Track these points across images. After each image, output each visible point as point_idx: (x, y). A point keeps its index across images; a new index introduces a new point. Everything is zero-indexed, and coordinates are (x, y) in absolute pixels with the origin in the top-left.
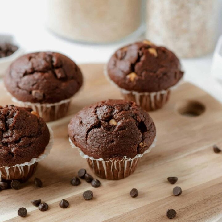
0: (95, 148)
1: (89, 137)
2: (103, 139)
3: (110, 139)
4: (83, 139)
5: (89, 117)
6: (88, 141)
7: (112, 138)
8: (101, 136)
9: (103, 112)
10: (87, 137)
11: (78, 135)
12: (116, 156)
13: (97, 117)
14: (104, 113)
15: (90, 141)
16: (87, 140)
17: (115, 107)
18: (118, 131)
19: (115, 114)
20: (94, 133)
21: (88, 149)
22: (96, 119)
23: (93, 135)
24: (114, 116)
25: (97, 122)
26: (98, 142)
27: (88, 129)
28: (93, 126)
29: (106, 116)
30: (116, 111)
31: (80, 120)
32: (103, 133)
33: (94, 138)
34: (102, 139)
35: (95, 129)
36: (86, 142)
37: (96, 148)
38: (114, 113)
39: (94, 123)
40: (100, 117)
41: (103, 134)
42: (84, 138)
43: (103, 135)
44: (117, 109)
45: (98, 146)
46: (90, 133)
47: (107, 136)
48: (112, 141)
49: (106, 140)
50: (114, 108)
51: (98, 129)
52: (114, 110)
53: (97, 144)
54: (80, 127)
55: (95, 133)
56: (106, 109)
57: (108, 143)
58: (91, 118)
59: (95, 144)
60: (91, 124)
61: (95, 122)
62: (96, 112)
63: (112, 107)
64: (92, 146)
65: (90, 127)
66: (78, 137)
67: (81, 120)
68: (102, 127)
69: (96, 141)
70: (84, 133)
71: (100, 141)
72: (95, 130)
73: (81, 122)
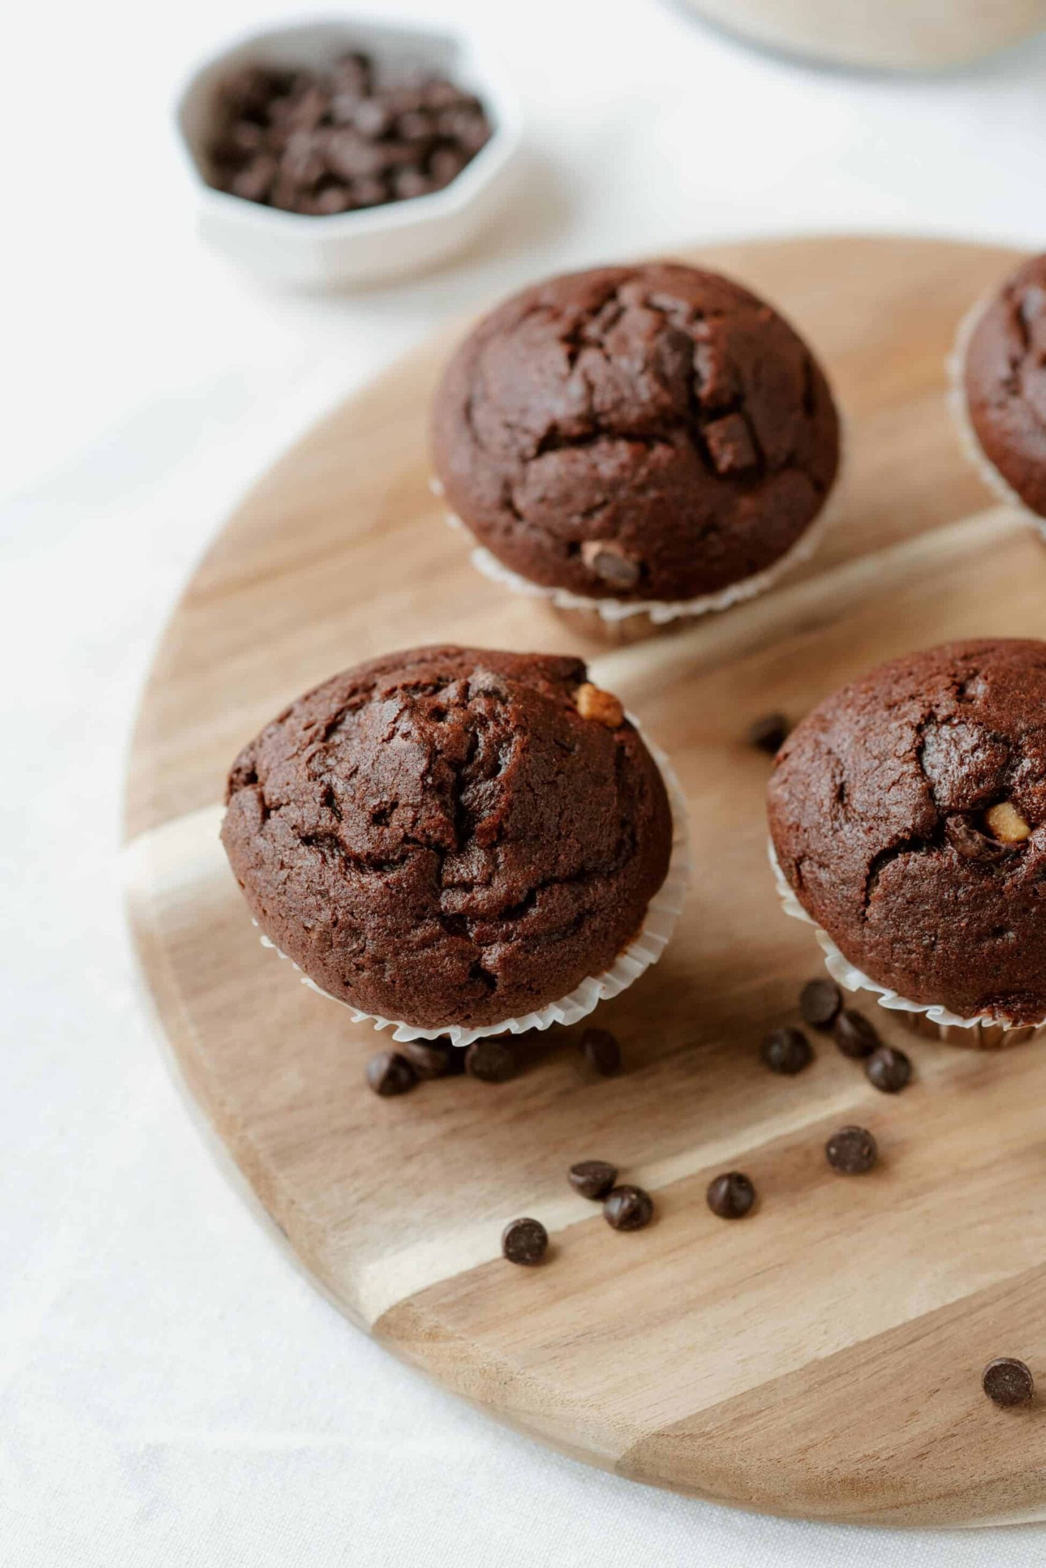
0: (910, 952)
1: (878, 890)
2: (956, 913)
3: (991, 916)
4: (845, 893)
5: (887, 782)
6: (874, 912)
7: (1000, 914)
8: (941, 900)
9: (962, 763)
10: (867, 890)
11: (822, 865)
12: (1014, 1001)
13: (929, 792)
14: (965, 770)
15: (886, 918)
16: (867, 903)
17: (1025, 739)
18: (1037, 881)
19: (1021, 783)
20: (905, 877)
21: (871, 950)
22: (921, 805)
23: (900, 887)
24: (1019, 791)
25: (926, 817)
26: (930, 927)
27: (879, 848)
28: (903, 839)
29: (976, 791)
30: (1027, 764)
31: (834, 777)
32: (957, 885)
33: (908, 902)
34: (948, 914)
35: (913, 855)
36: (863, 913)
37: (913, 956)
38: (1016, 776)
39: (909, 824)
40: (943, 793)
41: (955, 892)
42: (855, 892)
43: (956, 897)
44: (1034, 756)
45: (926, 947)
46: (889, 871)
47: (977, 902)
48: (999, 932)
49: (966, 920)
50: (1018, 747)
51: (932, 863)
52: (1021, 757)
53: (919, 937)
54: (837, 825)
55: (914, 878)
56: (975, 749)
57: (980, 938)
58: (894, 794)
59: (907, 930)
60: (895, 829)
61: (918, 820)
62: (920, 750)
63: (1007, 738)
64: (895, 940)
65: (890, 842)
66: (824, 875)
67: (838, 781)
68: (951, 853)
69: (918, 922)
70: (857, 862)
71: (937, 926)
72: (916, 861)
73: (841, 794)
